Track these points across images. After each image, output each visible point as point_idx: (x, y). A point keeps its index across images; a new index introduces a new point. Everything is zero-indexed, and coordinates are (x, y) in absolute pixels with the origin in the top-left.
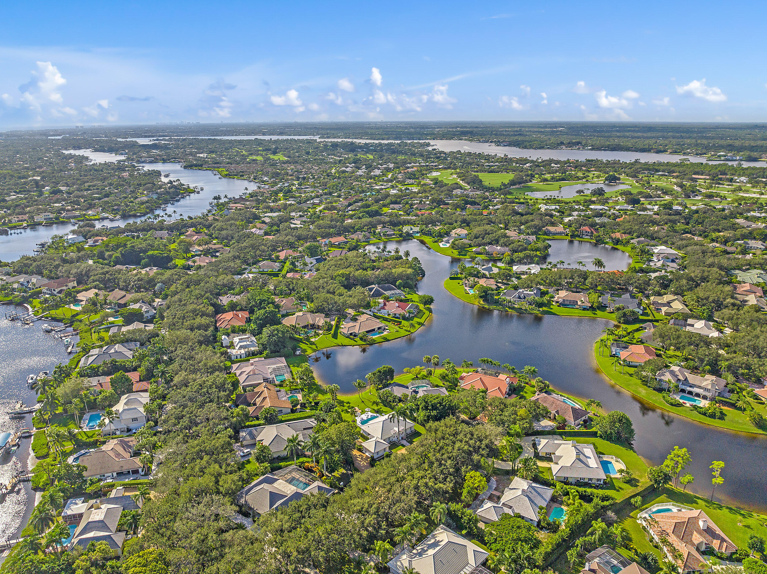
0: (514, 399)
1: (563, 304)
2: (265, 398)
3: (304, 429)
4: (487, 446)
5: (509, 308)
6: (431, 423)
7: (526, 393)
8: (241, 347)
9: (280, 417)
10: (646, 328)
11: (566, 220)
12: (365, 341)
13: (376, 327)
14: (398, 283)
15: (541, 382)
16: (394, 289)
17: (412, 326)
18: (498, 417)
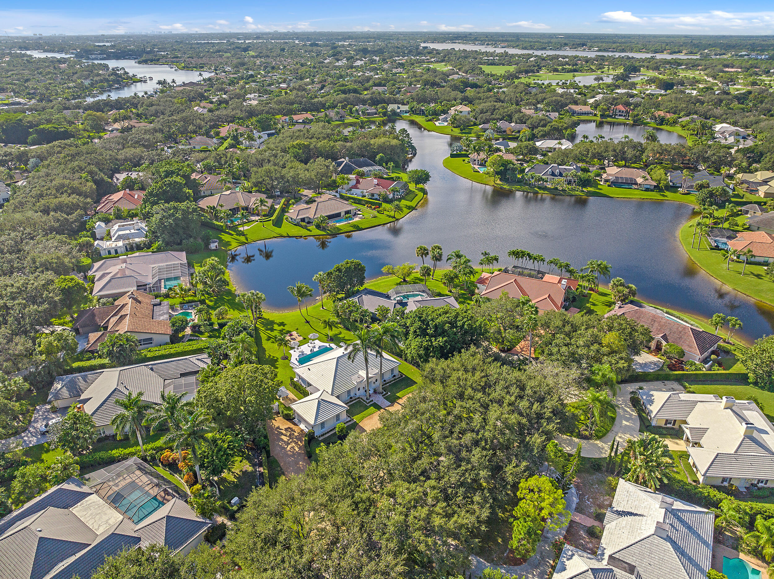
0: (576, 316)
1: (616, 183)
2: (122, 317)
3: (182, 375)
4: (555, 412)
5: (540, 188)
6: (432, 363)
7: (594, 305)
8: (119, 238)
9: (144, 352)
10: (747, 212)
11: (591, 101)
12: (324, 229)
13: (342, 210)
14: (378, 157)
15: (622, 285)
16: (372, 165)
17: (398, 208)
18: (564, 349)
